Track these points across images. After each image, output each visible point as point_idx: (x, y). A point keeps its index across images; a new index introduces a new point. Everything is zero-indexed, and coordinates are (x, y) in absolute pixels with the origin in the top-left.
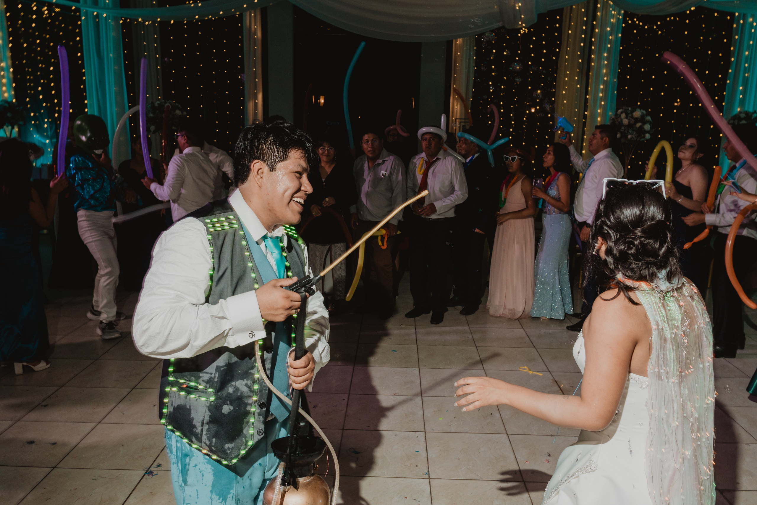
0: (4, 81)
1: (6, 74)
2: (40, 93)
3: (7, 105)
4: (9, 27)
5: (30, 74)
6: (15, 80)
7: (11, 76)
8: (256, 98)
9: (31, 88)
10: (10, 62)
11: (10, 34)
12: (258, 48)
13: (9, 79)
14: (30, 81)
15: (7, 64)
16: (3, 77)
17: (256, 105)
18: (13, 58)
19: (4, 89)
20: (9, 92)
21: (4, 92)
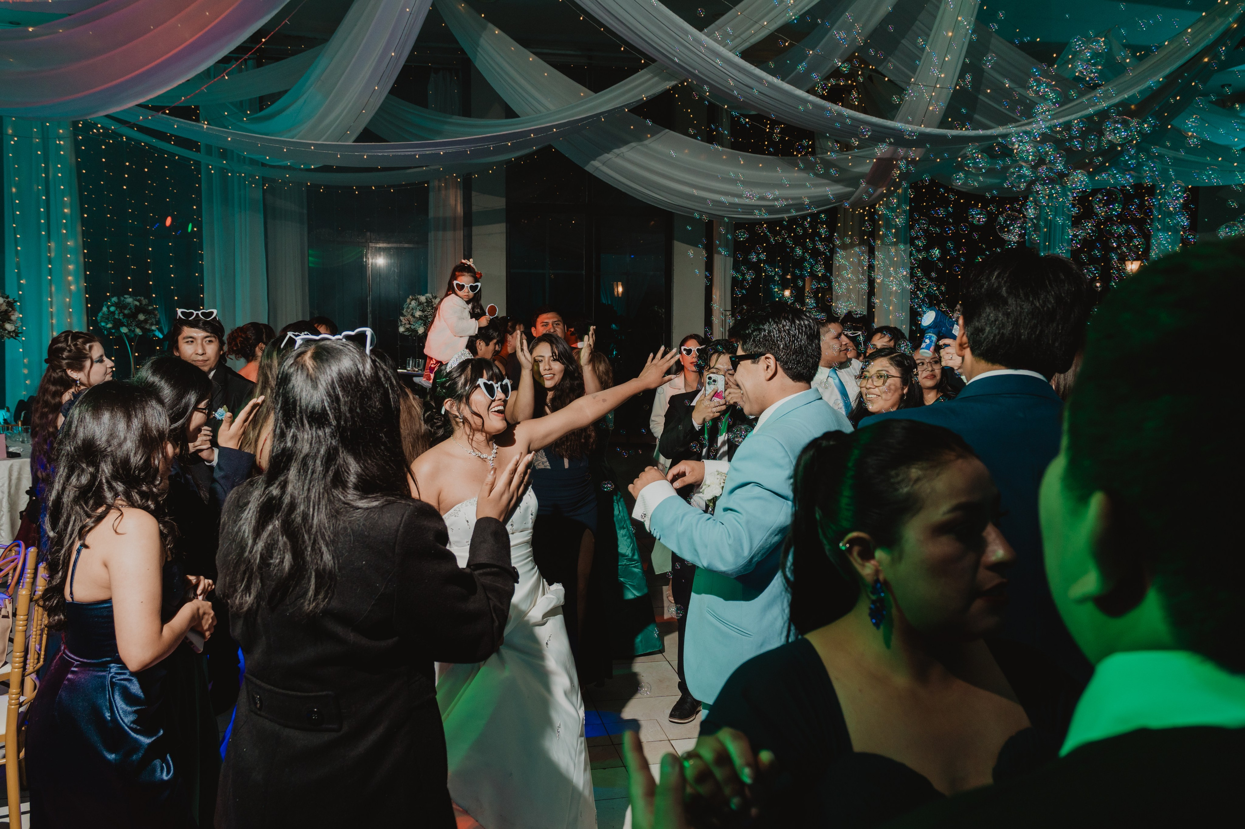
0: (71, 267)
1: (74, 257)
4: (81, 190)
6: (87, 266)
7: (83, 260)
10: (80, 240)
11: (82, 200)
13: (77, 264)
15: (76, 243)
16: (68, 262)
19: (70, 278)
20: (77, 281)
21: (70, 284)
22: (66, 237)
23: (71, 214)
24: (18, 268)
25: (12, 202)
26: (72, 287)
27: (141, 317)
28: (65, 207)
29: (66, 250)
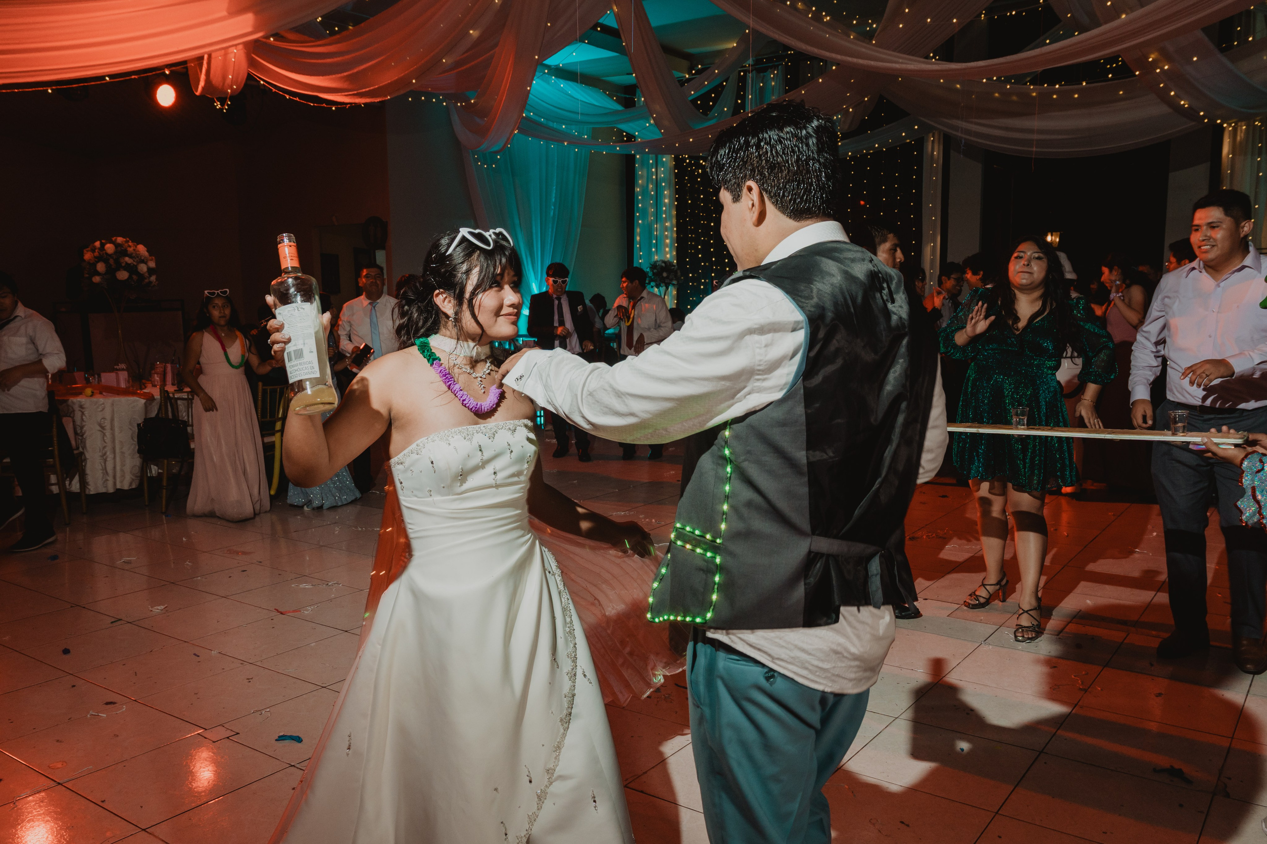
0: (668, 241)
1: (669, 235)
2: (699, 251)
3: (663, 265)
4: (676, 183)
5: (692, 232)
6: (678, 240)
7: (675, 235)
8: (935, 242)
9: (692, 247)
10: (674, 221)
11: (677, 191)
12: (937, 178)
13: (672, 239)
14: (692, 239)
15: (671, 223)
16: (667, 237)
17: (934, 247)
18: (678, 216)
19: (667, 249)
20: (671, 252)
21: (667, 253)
22: (666, 220)
23: (669, 204)
24: (640, 245)
25: (638, 198)
26: (668, 256)
27: (665, 275)
28: (665, 199)
29: (666, 229)
